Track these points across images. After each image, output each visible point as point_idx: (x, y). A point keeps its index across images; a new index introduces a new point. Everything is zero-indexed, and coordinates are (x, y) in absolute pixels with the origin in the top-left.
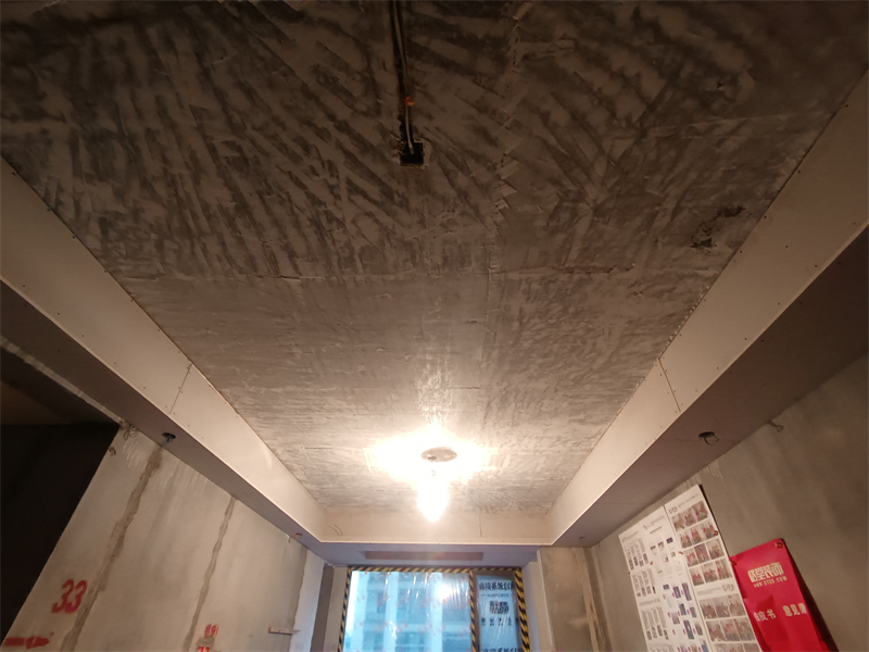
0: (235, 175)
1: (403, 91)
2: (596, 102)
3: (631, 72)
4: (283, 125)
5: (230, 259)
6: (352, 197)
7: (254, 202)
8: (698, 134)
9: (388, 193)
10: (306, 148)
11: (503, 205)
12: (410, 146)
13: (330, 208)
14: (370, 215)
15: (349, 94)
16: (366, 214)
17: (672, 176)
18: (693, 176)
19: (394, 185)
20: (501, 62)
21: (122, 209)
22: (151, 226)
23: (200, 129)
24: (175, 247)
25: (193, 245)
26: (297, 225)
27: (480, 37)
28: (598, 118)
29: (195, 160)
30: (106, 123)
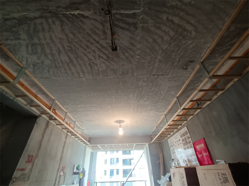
0: (69, 53)
1: (113, 34)
2: (159, 37)
3: (167, 31)
4: (82, 42)
5: (67, 73)
6: (99, 58)
7: (74, 60)
8: (183, 44)
9: (108, 57)
10: (88, 47)
11: (137, 60)
12: (114, 47)
13: (94, 61)
14: (104, 63)
15: (99, 35)
16: (103, 62)
17: (177, 54)
18: (182, 53)
19: (110, 56)
20: (136, 28)
21: (39, 62)
22: (47, 66)
23: (60, 42)
24: (53, 70)
25: (57, 70)
26: (85, 65)
27: (131, 22)
28: (159, 41)
29: (59, 50)
30: (36, 41)
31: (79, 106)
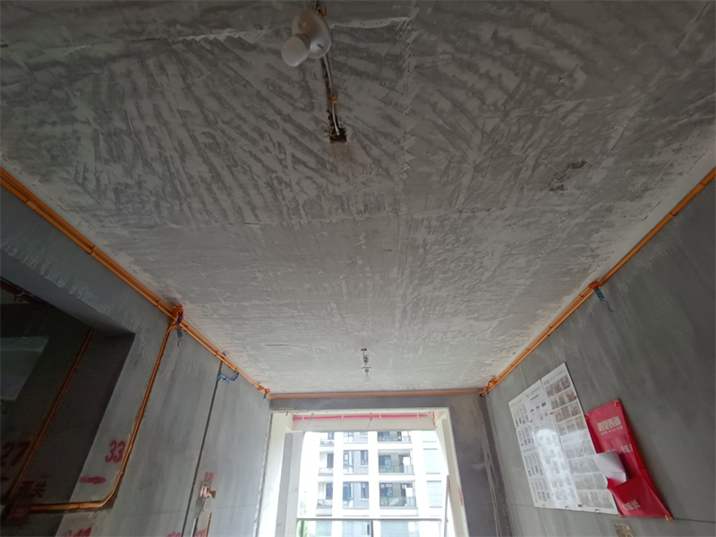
0: (211, 155)
1: (331, 93)
2: (470, 94)
3: (494, 73)
4: (244, 120)
5: (208, 212)
6: (296, 166)
7: (225, 173)
8: (548, 113)
9: (322, 163)
10: (262, 135)
11: (406, 167)
12: (337, 130)
13: (280, 174)
14: (309, 178)
15: (290, 96)
16: (307, 177)
17: (530, 142)
18: (546, 141)
19: (326, 158)
20: (400, 71)
21: (130, 182)
22: (151, 192)
23: (184, 125)
24: (169, 205)
25: (181, 204)
26: (257, 187)
27: (383, 55)
28: (472, 105)
29: (182, 146)
30: (118, 123)
31: (247, 304)
